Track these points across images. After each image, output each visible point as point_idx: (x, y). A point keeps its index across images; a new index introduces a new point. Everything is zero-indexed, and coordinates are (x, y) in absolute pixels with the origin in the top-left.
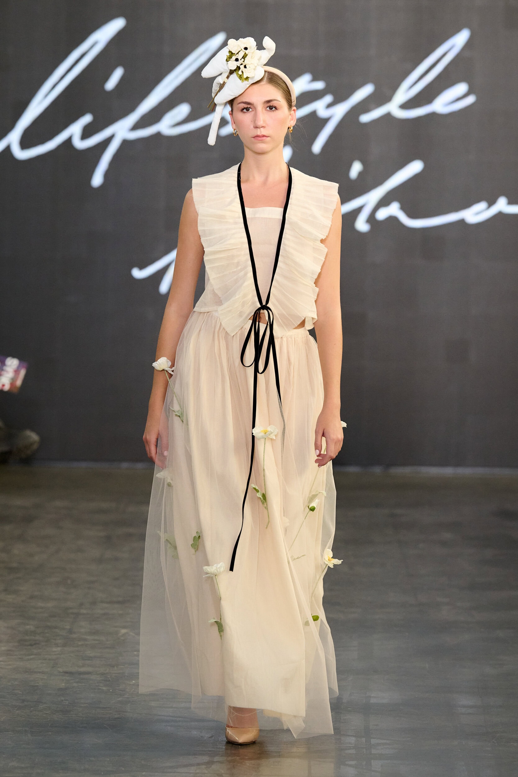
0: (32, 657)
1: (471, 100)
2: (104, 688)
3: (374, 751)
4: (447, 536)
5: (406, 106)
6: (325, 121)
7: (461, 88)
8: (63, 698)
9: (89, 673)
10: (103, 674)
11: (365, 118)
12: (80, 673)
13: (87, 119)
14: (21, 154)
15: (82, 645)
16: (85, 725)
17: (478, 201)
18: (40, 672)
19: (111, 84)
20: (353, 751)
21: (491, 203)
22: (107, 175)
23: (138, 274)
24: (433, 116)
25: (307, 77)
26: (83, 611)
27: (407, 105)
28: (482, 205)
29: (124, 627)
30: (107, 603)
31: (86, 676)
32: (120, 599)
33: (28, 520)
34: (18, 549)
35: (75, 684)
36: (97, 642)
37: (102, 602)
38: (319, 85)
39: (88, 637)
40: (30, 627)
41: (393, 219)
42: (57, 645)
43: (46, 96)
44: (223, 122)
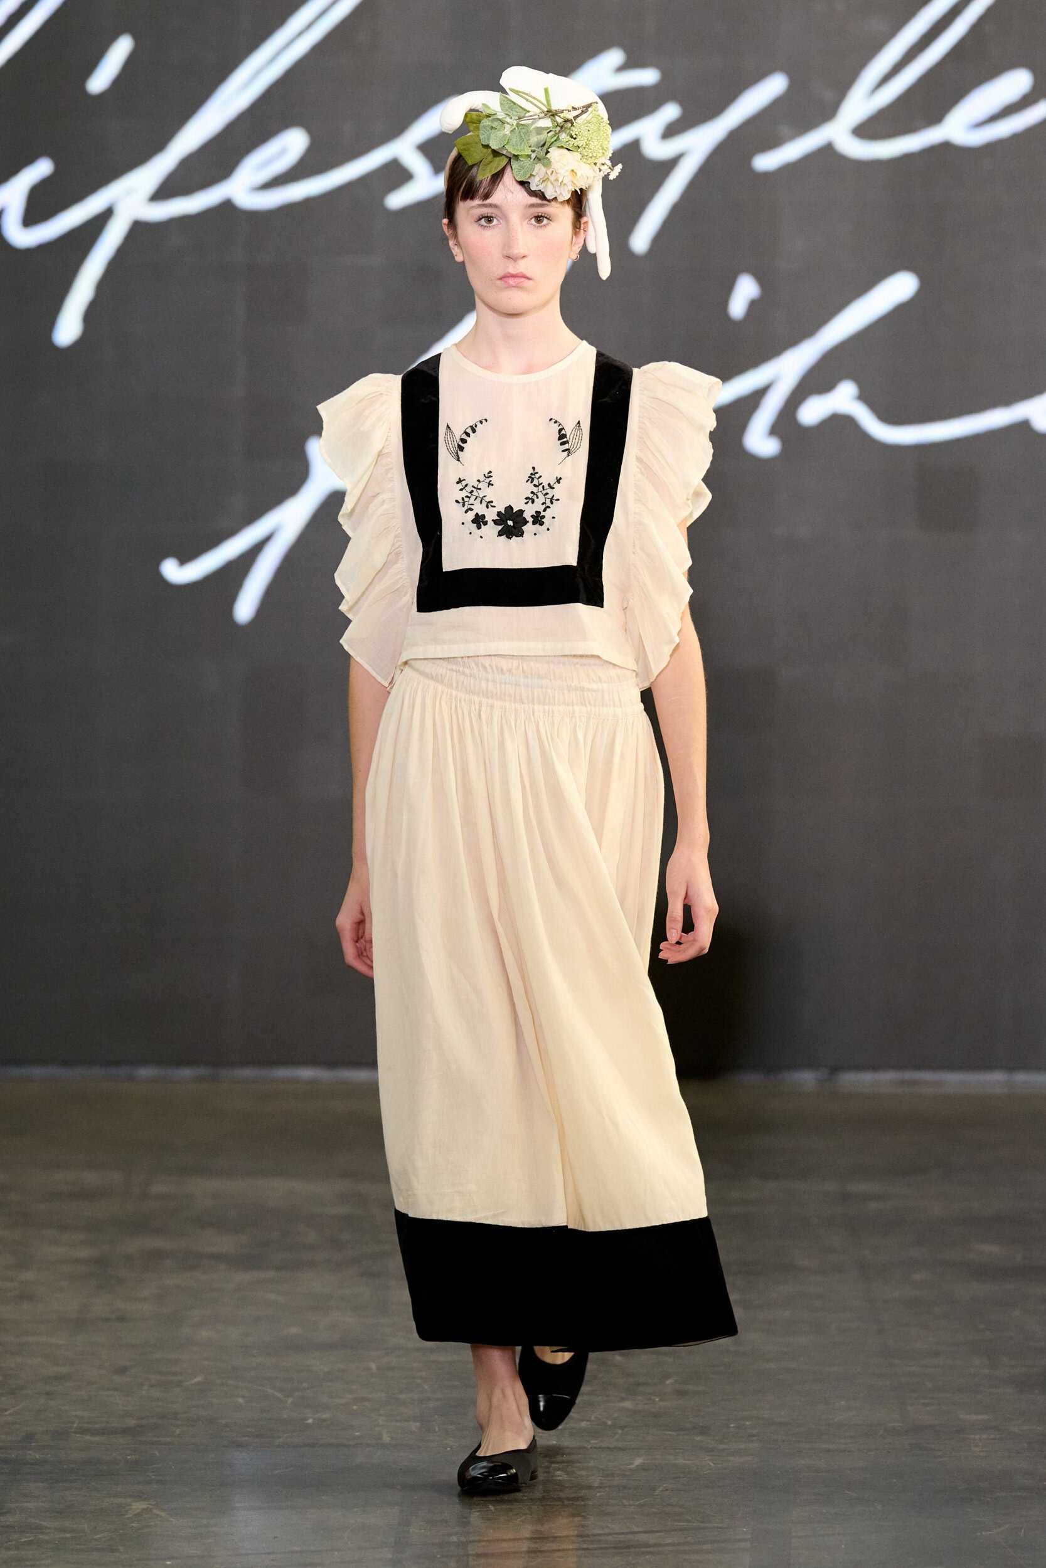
1: (1041, 111)
4: (989, 1250)
5: (868, 130)
6: (664, 168)
7: (1018, 82)
11: (766, 162)
13: (42, 168)
15: (29, 1543)
19: (103, 80)
22: (91, 316)
23: (174, 572)
24: (945, 152)
25: (615, 57)
27: (874, 127)
29: (140, 1496)
30: (95, 1433)
32: (131, 1422)
36: (68, 1535)
37: (84, 1431)
38: (647, 77)
39: (44, 1524)
41: (840, 423)
44: (396, 174)
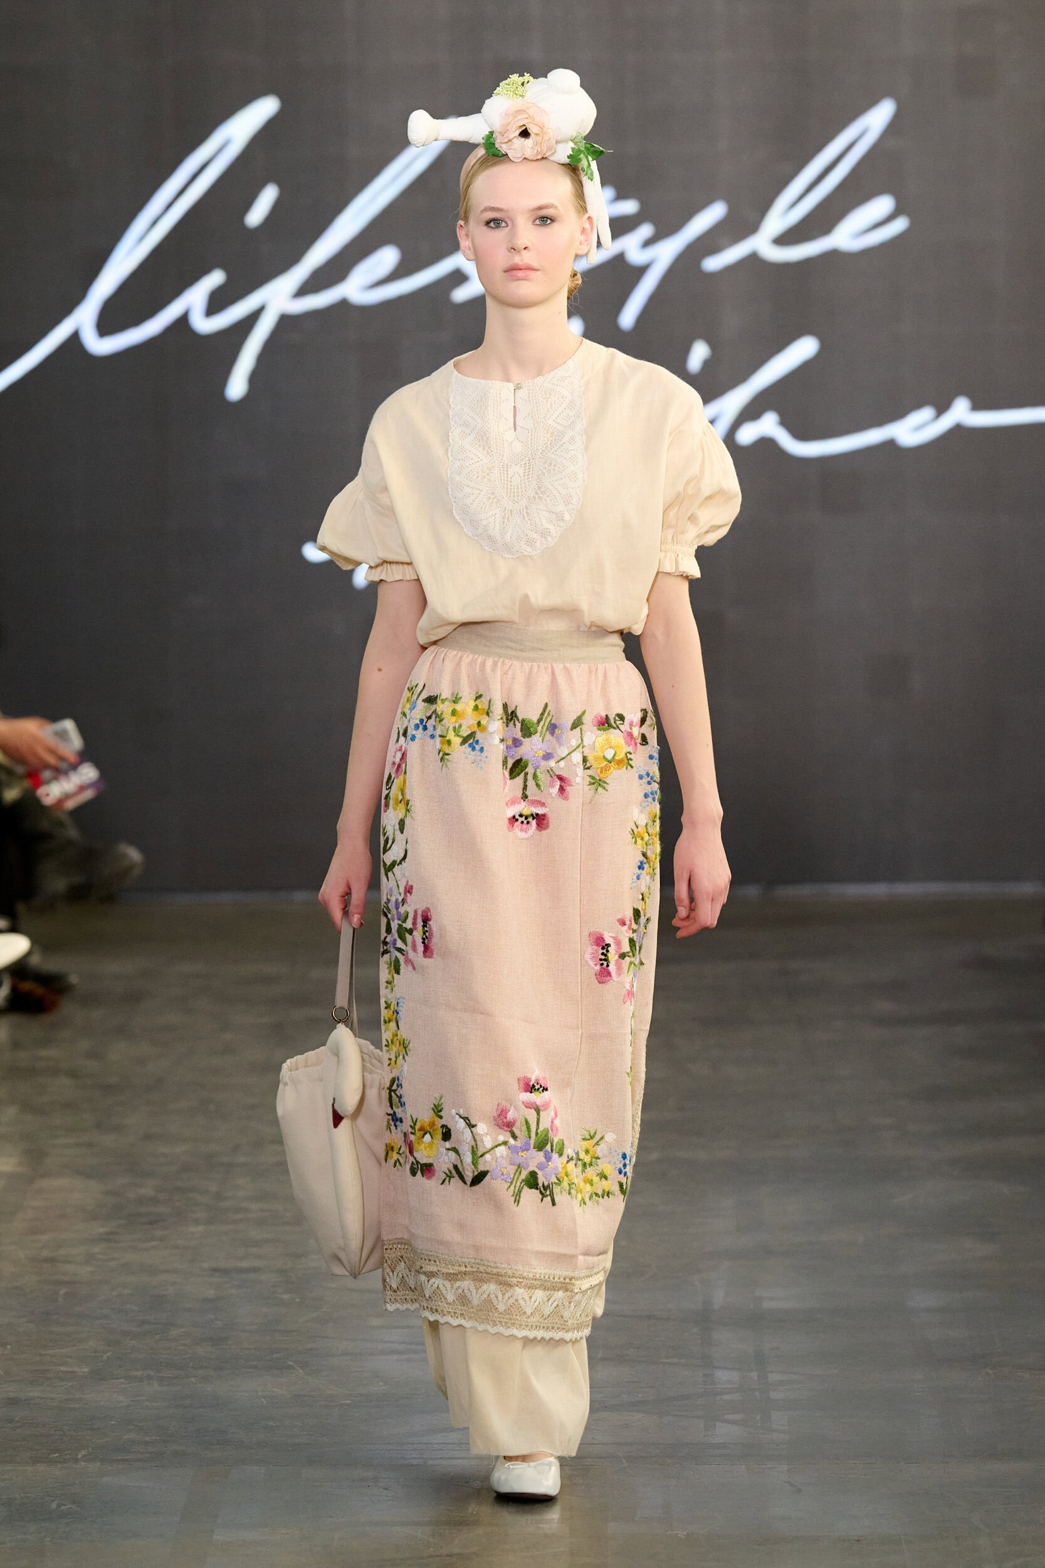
0: (153, 1244)
1: (900, 225)
2: (286, 1296)
3: (774, 1395)
4: (884, 1006)
5: (783, 240)
6: (640, 271)
7: (883, 205)
8: (213, 1317)
9: (255, 1270)
10: (281, 1271)
11: (713, 263)
12: (240, 1271)
13: (215, 278)
14: (100, 346)
15: (242, 1220)
16: (254, 1363)
17: (918, 406)
18: (167, 1271)
19: (256, 215)
20: (736, 1396)
21: (942, 408)
22: (254, 378)
23: (312, 553)
24: (833, 256)
26: (242, 1159)
27: (787, 238)
28: (926, 413)
31: (252, 1276)
33: (133, 998)
34: (119, 1052)
35: (234, 1291)
38: (629, 207)
39: (252, 1206)
40: (147, 1191)
41: (766, 444)
42: (197, 1222)
43: (142, 238)
44: (458, 278)
